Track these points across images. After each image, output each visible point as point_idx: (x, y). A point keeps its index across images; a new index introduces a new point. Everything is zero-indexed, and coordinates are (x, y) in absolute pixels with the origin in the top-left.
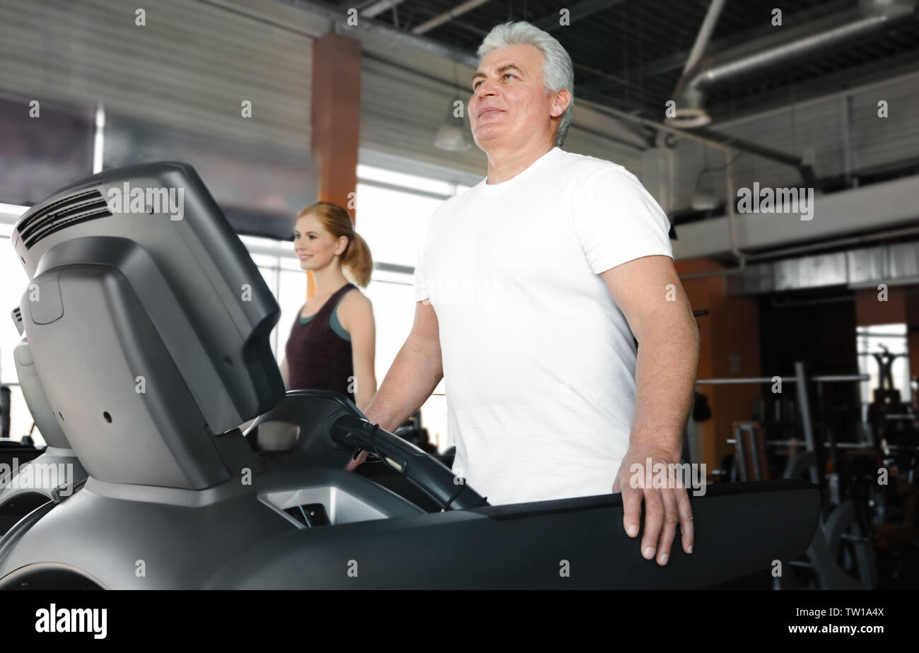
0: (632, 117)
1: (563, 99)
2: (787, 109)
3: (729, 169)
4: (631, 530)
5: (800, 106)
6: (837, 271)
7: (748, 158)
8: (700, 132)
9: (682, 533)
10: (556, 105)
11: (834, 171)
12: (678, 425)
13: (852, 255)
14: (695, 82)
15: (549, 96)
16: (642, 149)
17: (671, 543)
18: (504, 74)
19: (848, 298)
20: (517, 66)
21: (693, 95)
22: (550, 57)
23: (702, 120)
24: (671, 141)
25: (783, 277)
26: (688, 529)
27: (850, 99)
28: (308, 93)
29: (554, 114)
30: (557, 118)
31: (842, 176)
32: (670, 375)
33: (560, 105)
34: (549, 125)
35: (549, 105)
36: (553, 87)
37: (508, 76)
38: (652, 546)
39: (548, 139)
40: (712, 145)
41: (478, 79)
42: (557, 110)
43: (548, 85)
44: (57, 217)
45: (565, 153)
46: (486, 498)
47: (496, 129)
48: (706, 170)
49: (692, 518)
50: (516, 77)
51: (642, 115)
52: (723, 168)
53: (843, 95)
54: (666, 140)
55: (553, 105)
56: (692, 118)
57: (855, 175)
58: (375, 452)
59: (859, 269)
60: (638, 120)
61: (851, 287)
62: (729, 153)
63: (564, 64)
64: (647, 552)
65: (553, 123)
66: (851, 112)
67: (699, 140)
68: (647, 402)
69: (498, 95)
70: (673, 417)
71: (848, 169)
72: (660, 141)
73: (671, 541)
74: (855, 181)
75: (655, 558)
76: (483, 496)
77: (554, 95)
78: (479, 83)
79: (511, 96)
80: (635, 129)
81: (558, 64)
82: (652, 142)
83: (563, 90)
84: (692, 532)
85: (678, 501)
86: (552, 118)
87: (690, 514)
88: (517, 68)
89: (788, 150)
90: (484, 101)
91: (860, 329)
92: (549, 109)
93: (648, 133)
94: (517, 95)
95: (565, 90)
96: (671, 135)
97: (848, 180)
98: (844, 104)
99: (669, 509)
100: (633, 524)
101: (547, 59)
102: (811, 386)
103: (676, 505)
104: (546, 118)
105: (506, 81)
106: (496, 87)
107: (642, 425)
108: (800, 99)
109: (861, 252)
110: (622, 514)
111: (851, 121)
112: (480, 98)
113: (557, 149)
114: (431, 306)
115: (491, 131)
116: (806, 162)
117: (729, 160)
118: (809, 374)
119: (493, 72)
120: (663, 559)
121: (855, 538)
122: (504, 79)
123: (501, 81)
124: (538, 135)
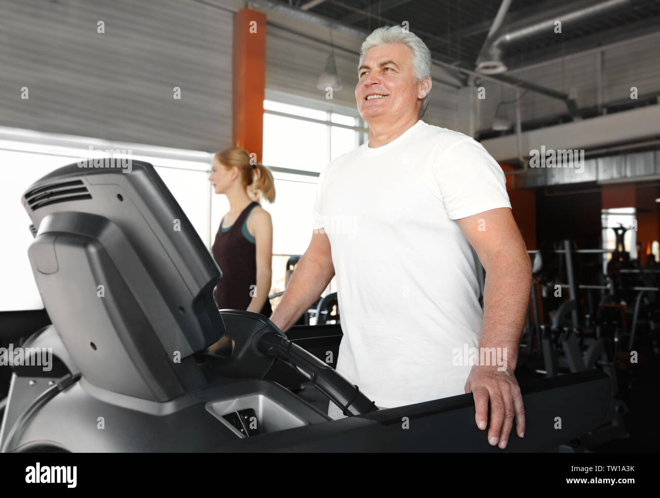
0: (453, 67)
1: (426, 85)
2: (559, 60)
3: (518, 102)
4: (481, 425)
5: (568, 58)
6: (590, 172)
7: (531, 94)
8: (499, 77)
9: (517, 423)
10: (421, 90)
11: (590, 103)
12: (514, 340)
13: (601, 161)
14: (496, 43)
15: (417, 84)
16: (458, 88)
17: (509, 433)
18: (384, 68)
19: (596, 190)
20: (394, 62)
21: (495, 51)
22: (417, 53)
23: (501, 69)
24: (478, 82)
25: (553, 176)
26: (521, 420)
27: (603, 53)
28: (230, 50)
29: (420, 97)
30: (422, 100)
31: (596, 107)
32: (509, 301)
33: (425, 89)
34: (417, 104)
35: (417, 90)
36: (420, 76)
37: (387, 69)
38: (496, 436)
39: (416, 115)
40: (507, 85)
41: (363, 70)
42: (423, 94)
43: (416, 75)
44: (52, 194)
45: (427, 125)
46: (374, 402)
47: (380, 110)
48: (503, 103)
49: (524, 412)
50: (393, 70)
51: (460, 66)
52: (515, 101)
53: (598, 50)
54: (475, 82)
55: (420, 90)
56: (494, 67)
57: (604, 106)
58: (289, 362)
59: (605, 171)
60: (457, 68)
61: (599, 183)
62: (518, 91)
63: (427, 58)
64: (492, 440)
65: (419, 103)
66: (603, 62)
67: (498, 82)
68: (491, 322)
69: (380, 84)
70: (511, 334)
71: (600, 102)
72: (471, 83)
73: (509, 431)
74: (605, 110)
75: (497, 445)
76: (372, 401)
77: (420, 82)
78: (364, 73)
79: (391, 84)
80: (453, 74)
81: (423, 59)
82: (465, 83)
83: (426, 78)
84: (524, 423)
85: (514, 399)
86: (418, 99)
87: (522, 409)
88: (394, 64)
89: (559, 89)
90: (369, 88)
91: (603, 211)
92: (417, 93)
93: (463, 77)
94: (394, 82)
95: (427, 78)
96: (478, 78)
97: (599, 109)
98: (599, 56)
99: (508, 407)
100: (482, 420)
101: (414, 54)
102: (574, 256)
103: (513, 403)
104: (415, 100)
105: (385, 73)
106: (380, 78)
107: (487, 340)
108: (568, 53)
109: (607, 159)
110: (475, 412)
111: (603, 68)
112: (366, 85)
113: (421, 122)
114: (325, 235)
115: (376, 111)
116: (571, 97)
117: (518, 96)
118: (572, 248)
119: (375, 65)
120: (503, 445)
121: (603, 363)
122: (384, 71)
123: (382, 73)
124: (410, 112)
